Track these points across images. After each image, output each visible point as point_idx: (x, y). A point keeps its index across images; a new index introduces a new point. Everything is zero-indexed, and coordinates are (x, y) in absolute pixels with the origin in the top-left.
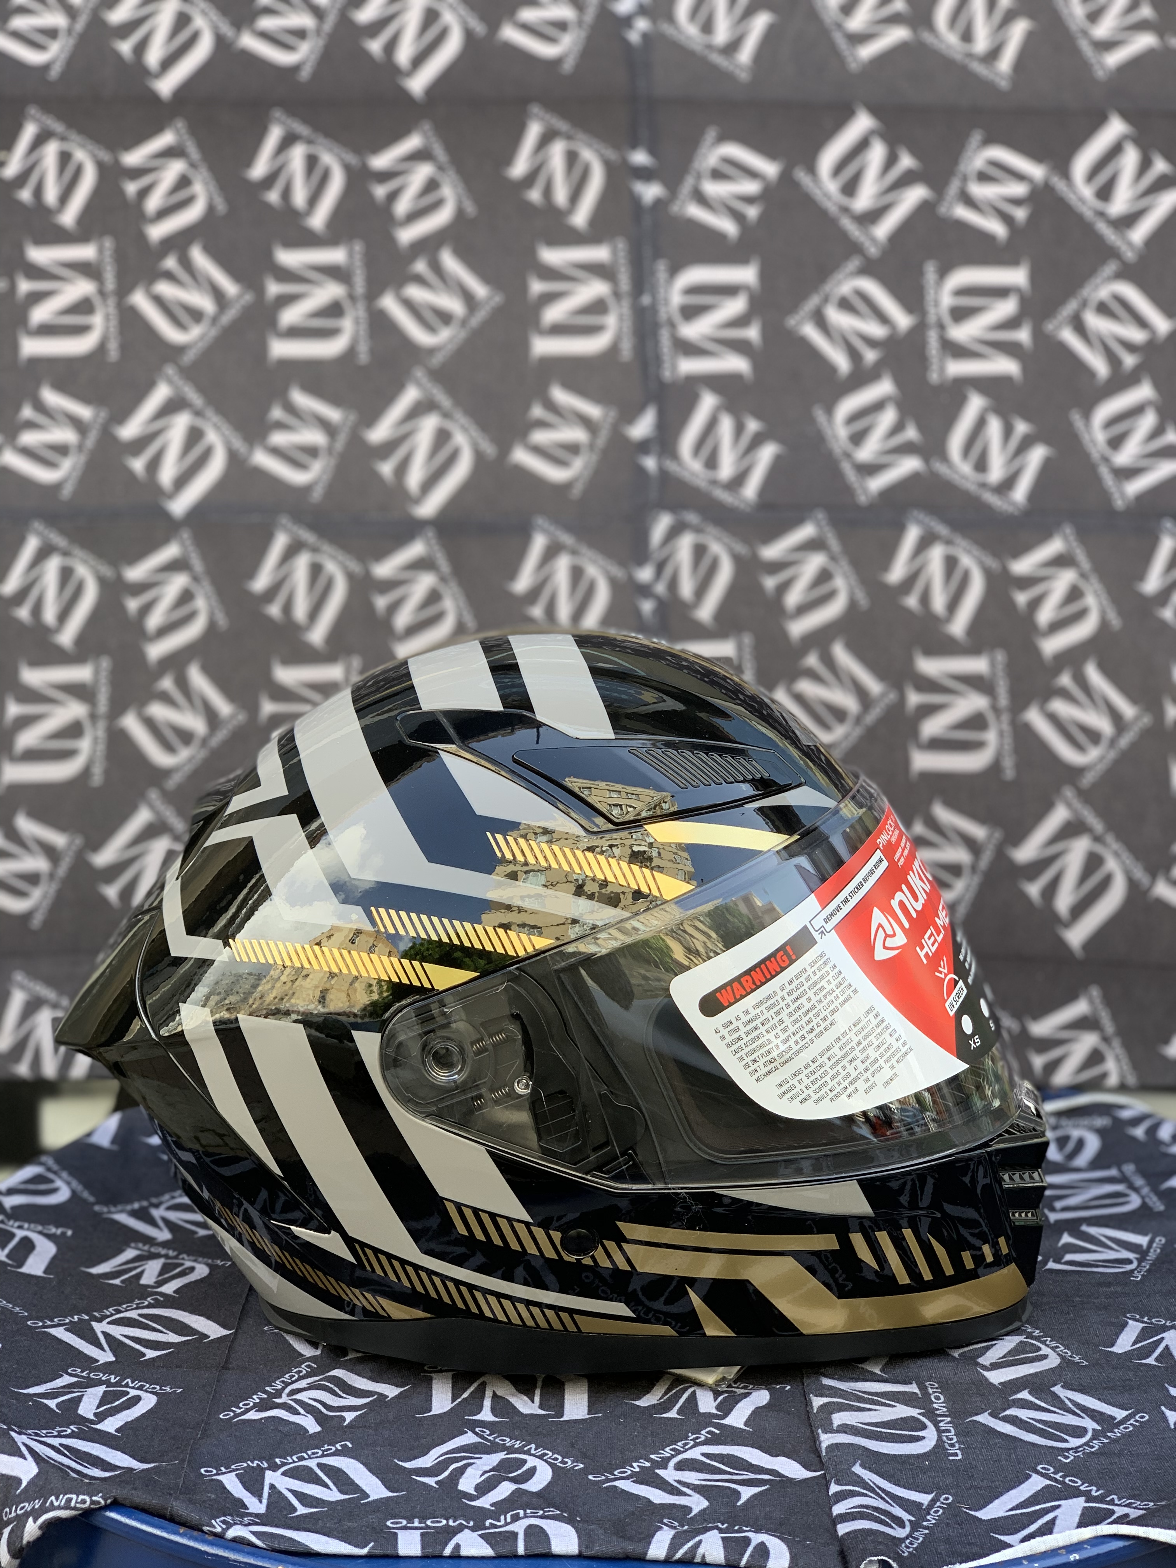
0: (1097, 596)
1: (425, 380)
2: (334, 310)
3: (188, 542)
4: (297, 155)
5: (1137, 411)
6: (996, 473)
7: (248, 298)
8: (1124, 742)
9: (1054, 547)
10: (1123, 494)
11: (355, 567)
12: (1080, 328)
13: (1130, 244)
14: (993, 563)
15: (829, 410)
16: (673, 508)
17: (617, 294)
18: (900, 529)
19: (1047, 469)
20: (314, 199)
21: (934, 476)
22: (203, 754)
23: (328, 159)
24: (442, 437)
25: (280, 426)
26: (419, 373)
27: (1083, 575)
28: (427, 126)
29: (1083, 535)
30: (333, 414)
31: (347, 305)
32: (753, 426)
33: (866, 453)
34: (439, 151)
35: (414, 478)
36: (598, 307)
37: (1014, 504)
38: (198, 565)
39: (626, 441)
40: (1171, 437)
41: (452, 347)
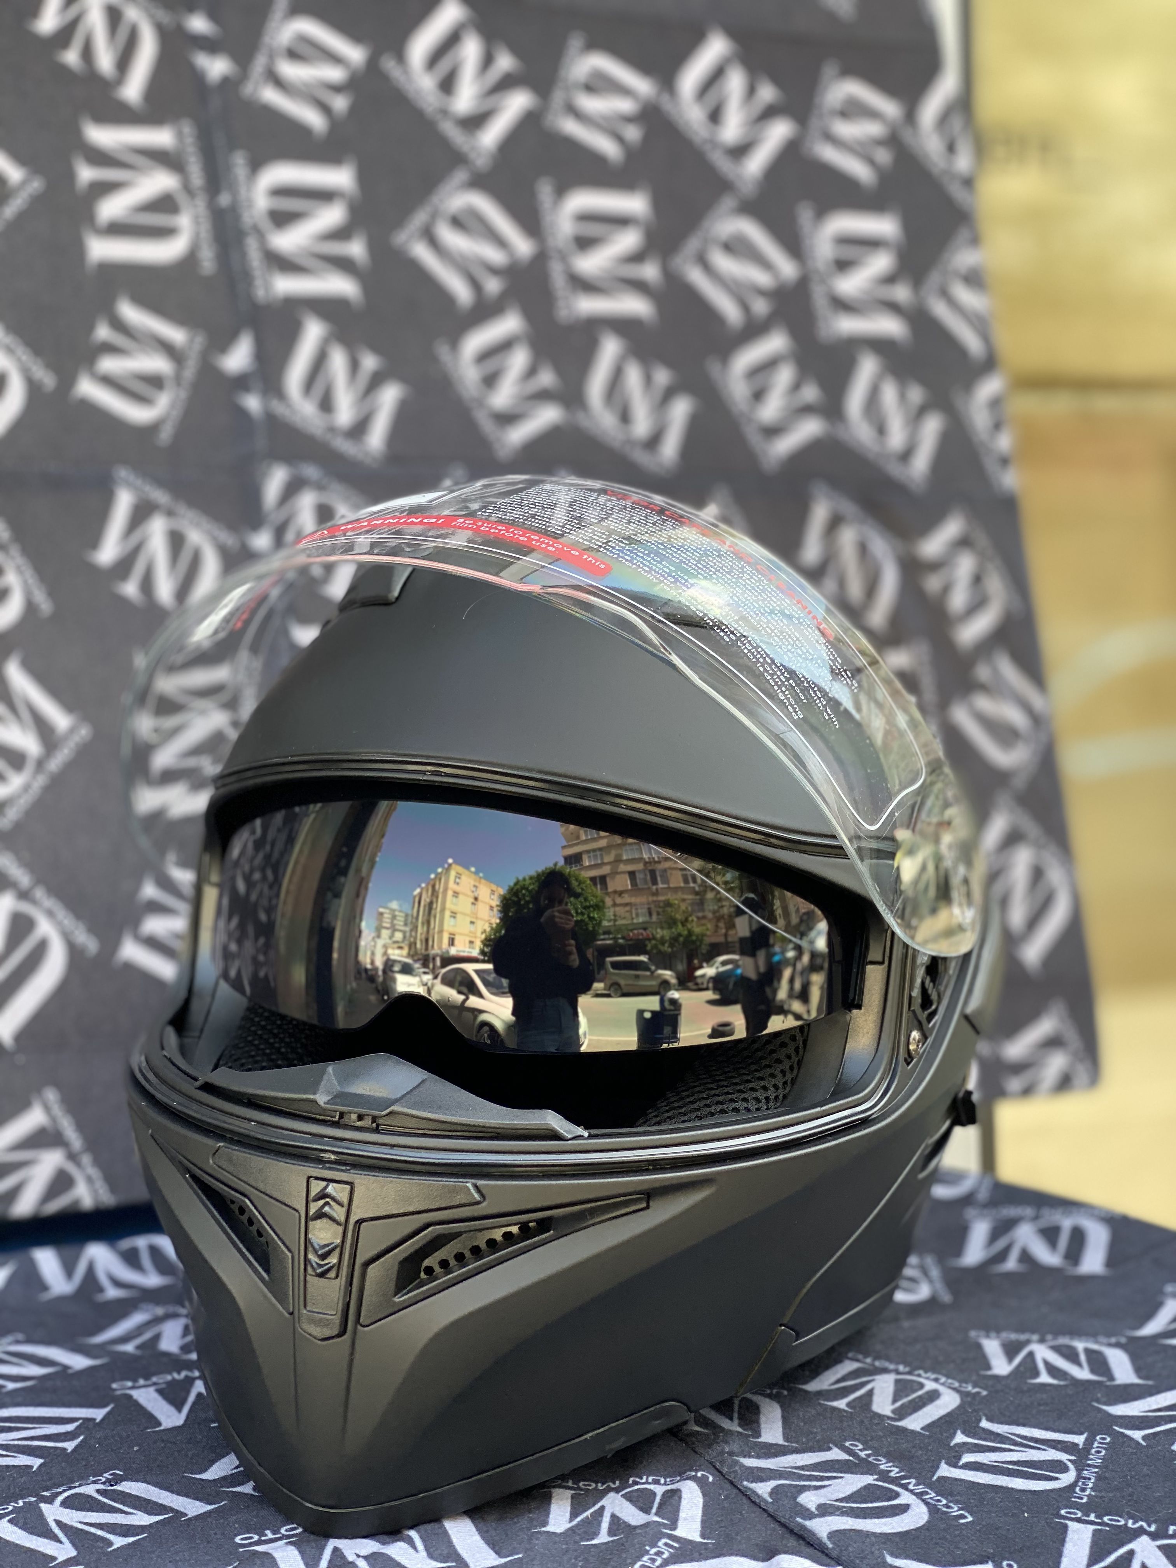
5: (774, 363)
6: (641, 426)
10: (771, 455)
12: (706, 266)
13: (746, 176)
15: (454, 347)
16: (288, 459)
17: (188, 189)
21: (577, 429)
33: (500, 399)
36: (166, 204)
37: (663, 463)
39: (219, 374)
40: (810, 393)
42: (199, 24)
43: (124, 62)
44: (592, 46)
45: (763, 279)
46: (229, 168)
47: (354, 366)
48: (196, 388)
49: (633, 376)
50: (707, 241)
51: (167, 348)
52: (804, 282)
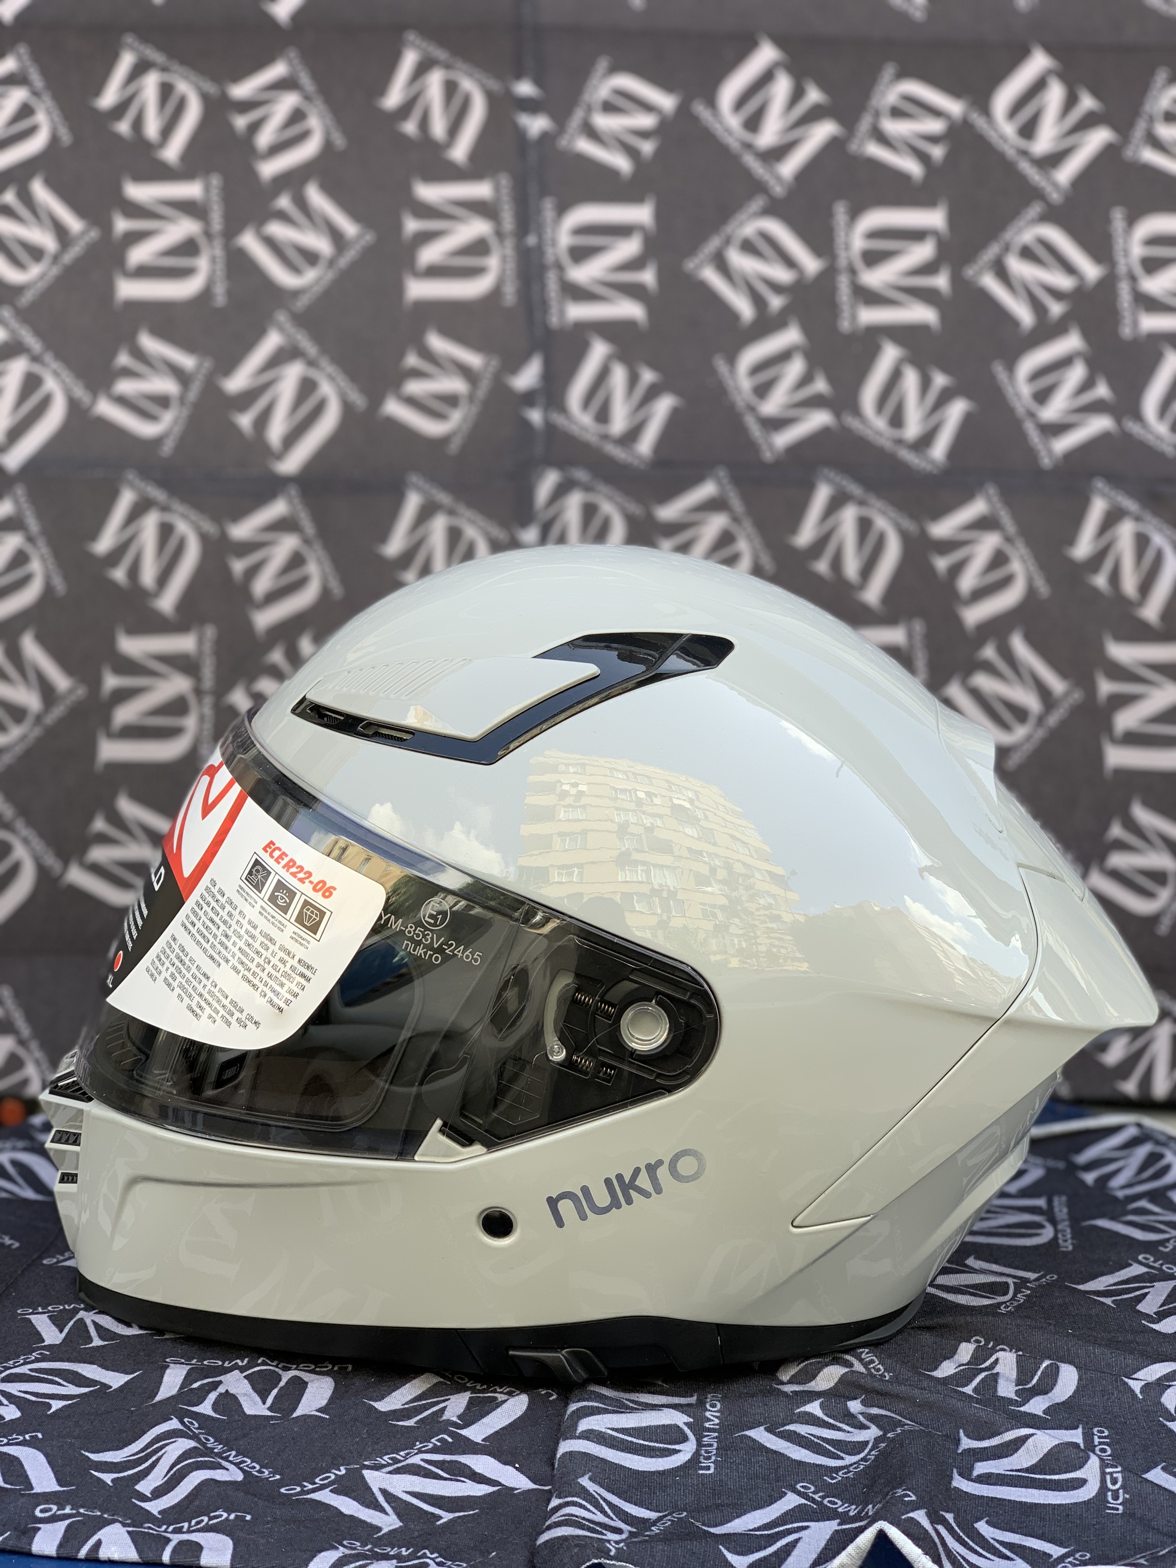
0: (1023, 561)
1: (288, 326)
2: (189, 248)
3: (22, 500)
4: (151, 83)
5: (1064, 363)
6: (913, 429)
7: (94, 234)
8: (1053, 720)
9: (977, 508)
10: (1050, 452)
11: (209, 527)
12: (1002, 273)
13: (1055, 185)
14: (910, 525)
15: (732, 360)
16: (560, 465)
17: (499, 234)
18: (809, 489)
19: (968, 422)
20: (167, 131)
21: (846, 431)
22: (37, 732)
23: (183, 87)
24: (307, 387)
25: (127, 373)
26: (282, 317)
27: (1008, 539)
28: (293, 53)
29: (1008, 495)
30: (187, 361)
31: (202, 242)
32: (648, 376)
33: (771, 406)
34: (305, 80)
35: (276, 431)
36: (479, 247)
37: (932, 462)
38: (33, 524)
39: (509, 392)
40: (1102, 391)
41: (318, 289)
42: (525, 88)
43: (454, 128)
44: (902, 74)
45: (1064, 282)
46: (539, 212)
47: (633, 380)
48: (486, 404)
49: (911, 379)
50: (1007, 248)
51: (465, 371)
52: (1108, 283)
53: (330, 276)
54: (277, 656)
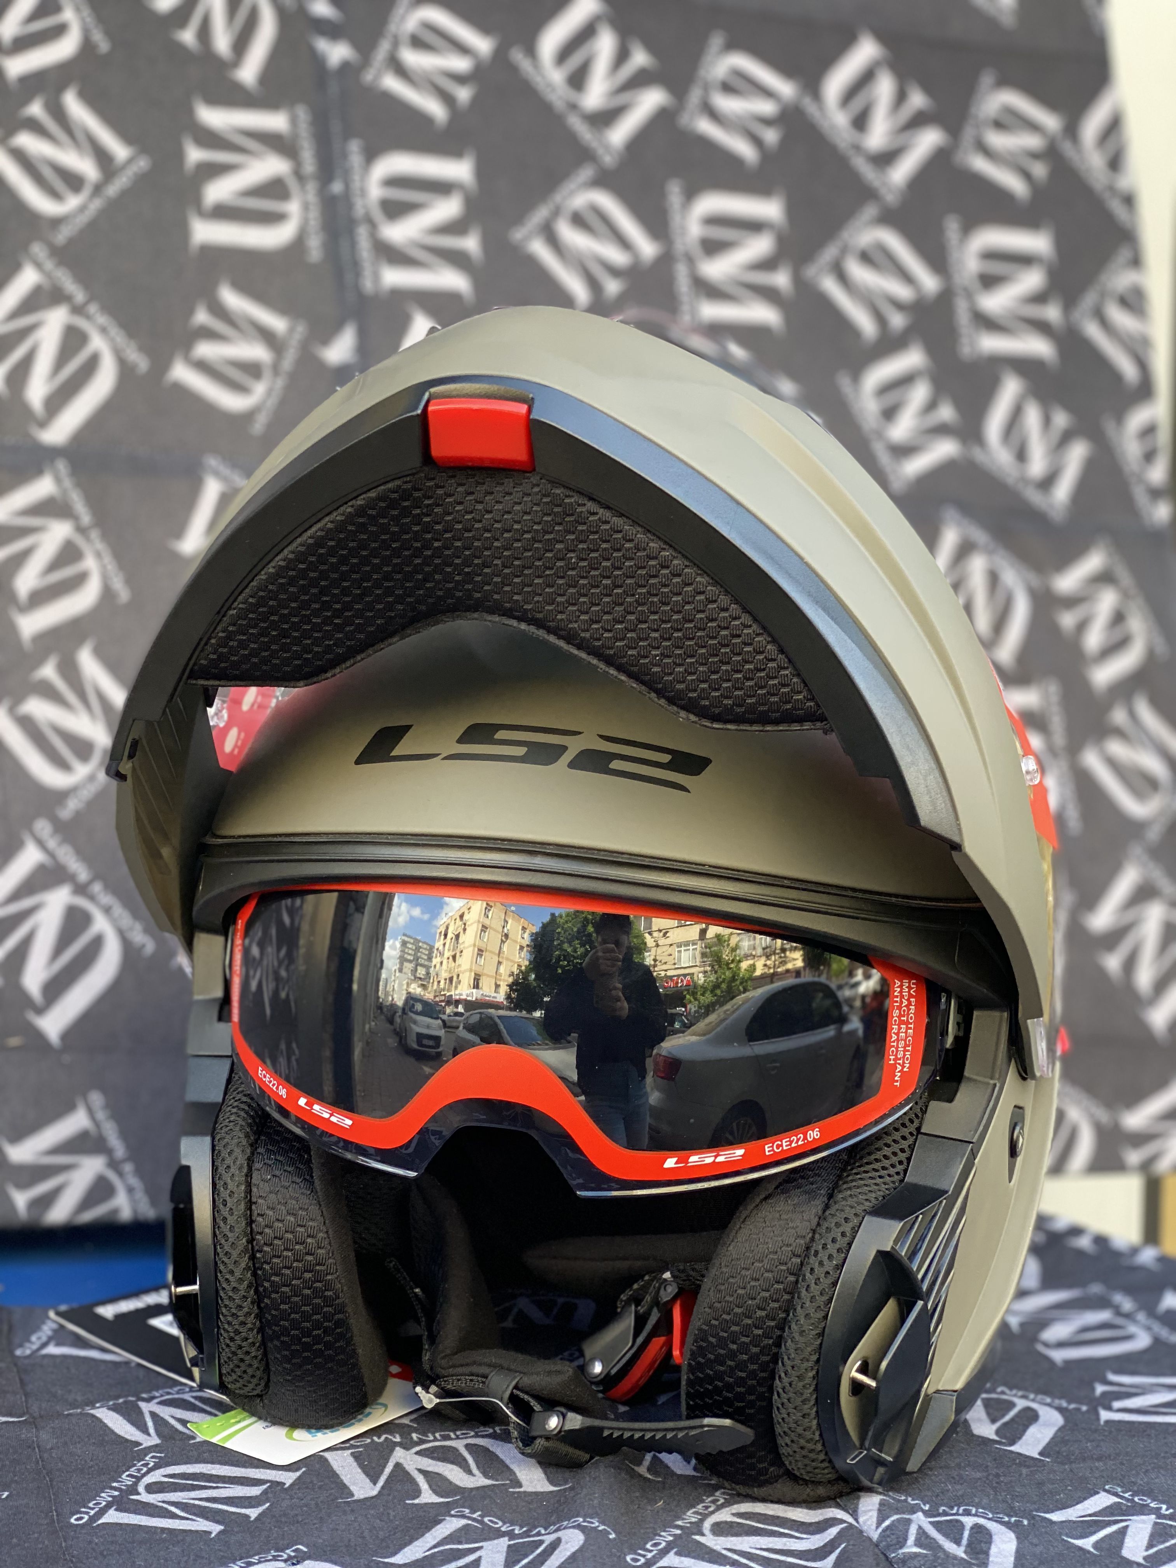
1: (47, 261)
5: (908, 380)
10: (900, 475)
12: (842, 277)
13: (890, 185)
17: (299, 176)
24: (73, 339)
26: (39, 251)
35: (37, 391)
36: (275, 189)
39: (321, 365)
40: (946, 413)
41: (83, 220)
42: (321, 7)
43: (241, 44)
44: (731, 46)
45: (903, 292)
46: (345, 155)
48: (293, 378)
50: (844, 250)
51: (267, 336)
52: (946, 297)
53: (97, 204)
54: (49, 671)
